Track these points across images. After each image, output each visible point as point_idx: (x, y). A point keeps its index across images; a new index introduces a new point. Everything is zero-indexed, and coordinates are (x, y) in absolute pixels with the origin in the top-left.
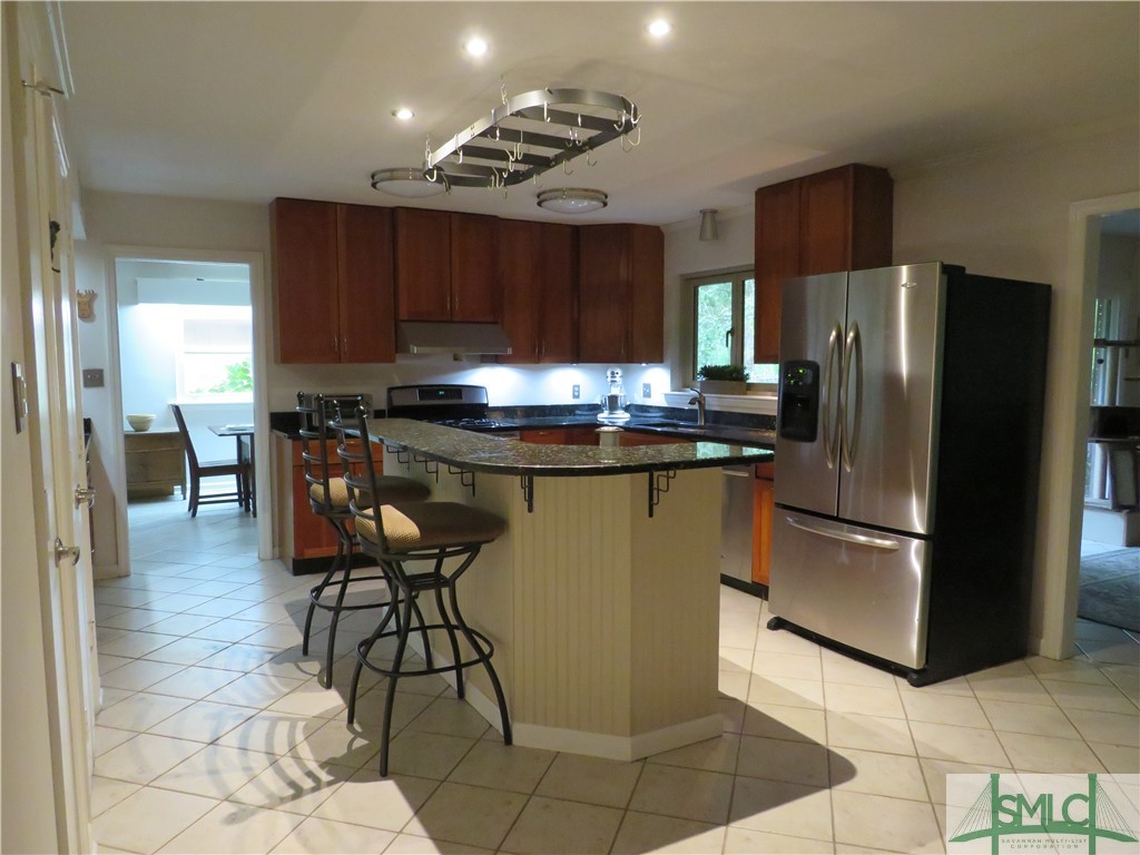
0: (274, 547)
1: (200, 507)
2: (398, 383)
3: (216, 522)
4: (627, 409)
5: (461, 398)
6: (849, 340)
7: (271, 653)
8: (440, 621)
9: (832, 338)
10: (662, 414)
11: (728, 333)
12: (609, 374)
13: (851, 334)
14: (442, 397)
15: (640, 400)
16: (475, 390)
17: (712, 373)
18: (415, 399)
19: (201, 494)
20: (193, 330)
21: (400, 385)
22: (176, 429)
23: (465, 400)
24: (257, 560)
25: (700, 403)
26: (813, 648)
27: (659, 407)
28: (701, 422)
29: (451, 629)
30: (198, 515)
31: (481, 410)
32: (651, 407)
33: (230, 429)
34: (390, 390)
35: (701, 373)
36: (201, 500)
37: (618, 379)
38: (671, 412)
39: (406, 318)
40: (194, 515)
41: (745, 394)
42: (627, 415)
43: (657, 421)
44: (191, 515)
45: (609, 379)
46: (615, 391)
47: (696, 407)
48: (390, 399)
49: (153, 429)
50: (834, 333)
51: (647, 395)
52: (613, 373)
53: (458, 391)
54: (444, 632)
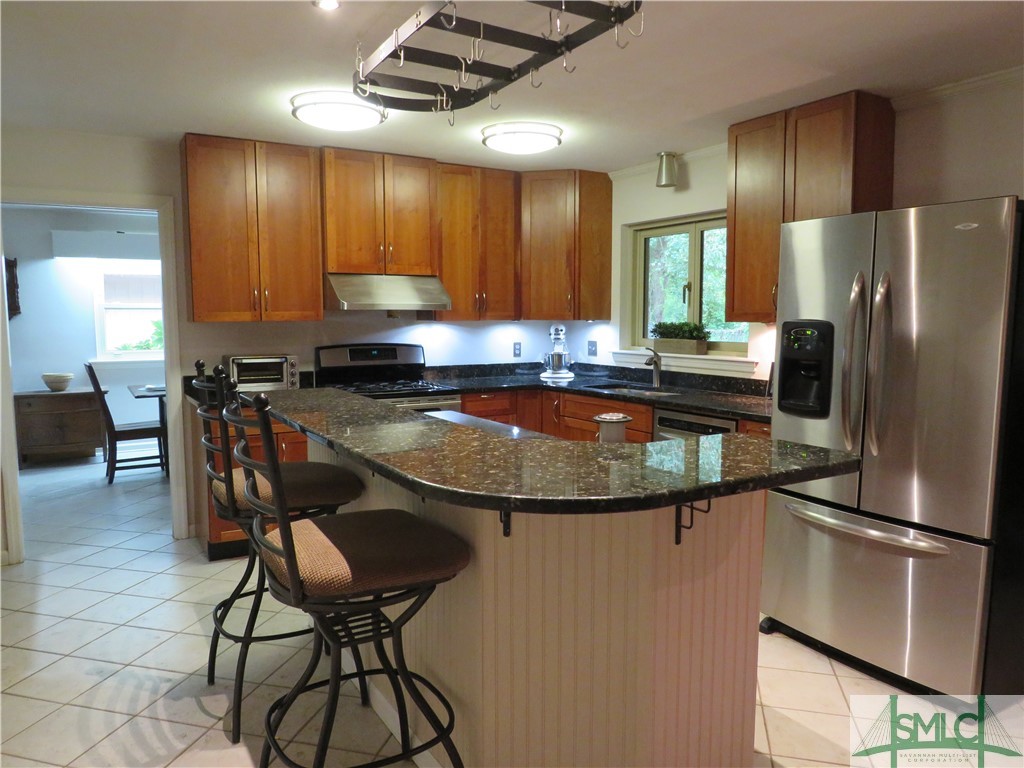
0: (189, 524)
1: (117, 473)
2: (326, 342)
3: (133, 489)
4: (571, 368)
5: (396, 358)
6: (878, 298)
7: (169, 680)
8: (379, 665)
9: (853, 295)
10: (607, 373)
11: (685, 287)
12: (552, 331)
13: (881, 290)
14: (374, 357)
15: (584, 358)
16: (412, 348)
17: (666, 332)
18: (344, 360)
19: (118, 458)
20: (113, 284)
21: (330, 344)
22: (90, 389)
23: (400, 360)
24: (172, 540)
25: (655, 363)
26: (822, 663)
27: (607, 367)
28: (656, 384)
29: (392, 675)
30: (115, 481)
31: (417, 371)
32: (598, 366)
33: (150, 390)
34: (318, 349)
35: (654, 331)
36: (118, 465)
37: (562, 336)
38: (619, 373)
39: (334, 271)
40: (111, 481)
41: (706, 354)
42: (572, 375)
43: (605, 381)
44: (107, 481)
45: (553, 337)
46: (558, 349)
47: (651, 367)
48: (318, 361)
49: (71, 389)
50: (856, 288)
51: (593, 352)
52: (557, 330)
53: (392, 350)
54: (384, 678)
